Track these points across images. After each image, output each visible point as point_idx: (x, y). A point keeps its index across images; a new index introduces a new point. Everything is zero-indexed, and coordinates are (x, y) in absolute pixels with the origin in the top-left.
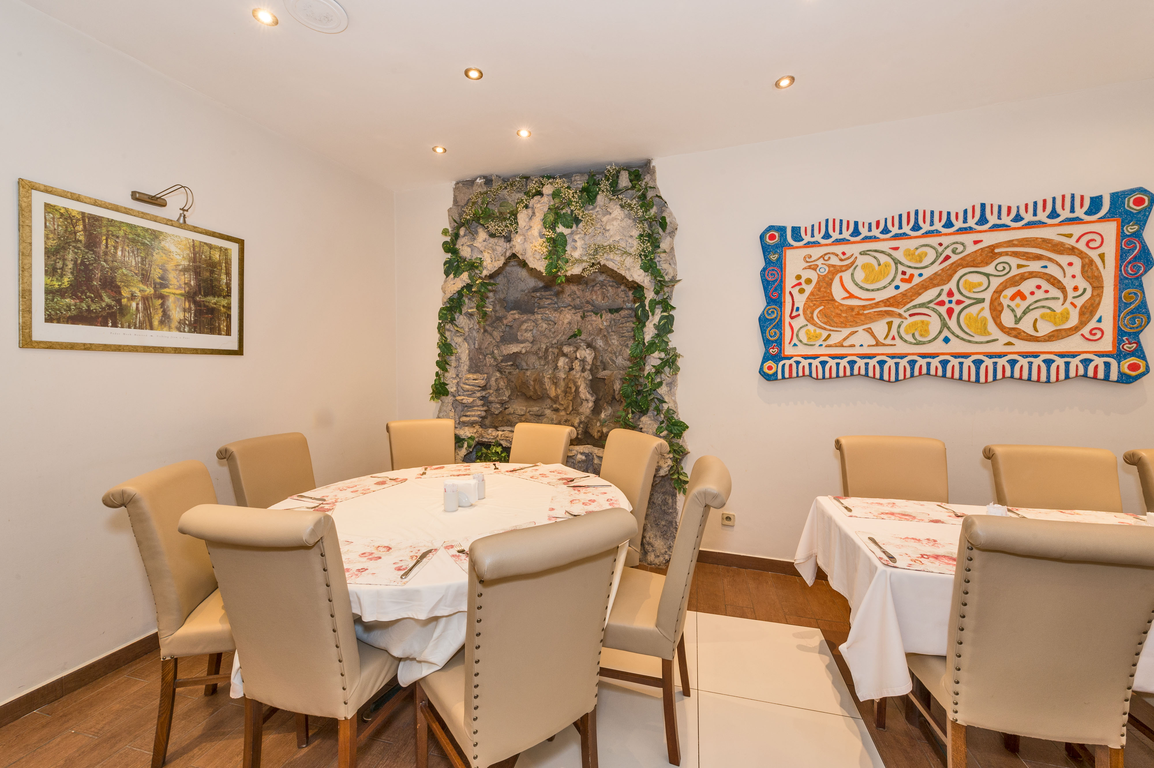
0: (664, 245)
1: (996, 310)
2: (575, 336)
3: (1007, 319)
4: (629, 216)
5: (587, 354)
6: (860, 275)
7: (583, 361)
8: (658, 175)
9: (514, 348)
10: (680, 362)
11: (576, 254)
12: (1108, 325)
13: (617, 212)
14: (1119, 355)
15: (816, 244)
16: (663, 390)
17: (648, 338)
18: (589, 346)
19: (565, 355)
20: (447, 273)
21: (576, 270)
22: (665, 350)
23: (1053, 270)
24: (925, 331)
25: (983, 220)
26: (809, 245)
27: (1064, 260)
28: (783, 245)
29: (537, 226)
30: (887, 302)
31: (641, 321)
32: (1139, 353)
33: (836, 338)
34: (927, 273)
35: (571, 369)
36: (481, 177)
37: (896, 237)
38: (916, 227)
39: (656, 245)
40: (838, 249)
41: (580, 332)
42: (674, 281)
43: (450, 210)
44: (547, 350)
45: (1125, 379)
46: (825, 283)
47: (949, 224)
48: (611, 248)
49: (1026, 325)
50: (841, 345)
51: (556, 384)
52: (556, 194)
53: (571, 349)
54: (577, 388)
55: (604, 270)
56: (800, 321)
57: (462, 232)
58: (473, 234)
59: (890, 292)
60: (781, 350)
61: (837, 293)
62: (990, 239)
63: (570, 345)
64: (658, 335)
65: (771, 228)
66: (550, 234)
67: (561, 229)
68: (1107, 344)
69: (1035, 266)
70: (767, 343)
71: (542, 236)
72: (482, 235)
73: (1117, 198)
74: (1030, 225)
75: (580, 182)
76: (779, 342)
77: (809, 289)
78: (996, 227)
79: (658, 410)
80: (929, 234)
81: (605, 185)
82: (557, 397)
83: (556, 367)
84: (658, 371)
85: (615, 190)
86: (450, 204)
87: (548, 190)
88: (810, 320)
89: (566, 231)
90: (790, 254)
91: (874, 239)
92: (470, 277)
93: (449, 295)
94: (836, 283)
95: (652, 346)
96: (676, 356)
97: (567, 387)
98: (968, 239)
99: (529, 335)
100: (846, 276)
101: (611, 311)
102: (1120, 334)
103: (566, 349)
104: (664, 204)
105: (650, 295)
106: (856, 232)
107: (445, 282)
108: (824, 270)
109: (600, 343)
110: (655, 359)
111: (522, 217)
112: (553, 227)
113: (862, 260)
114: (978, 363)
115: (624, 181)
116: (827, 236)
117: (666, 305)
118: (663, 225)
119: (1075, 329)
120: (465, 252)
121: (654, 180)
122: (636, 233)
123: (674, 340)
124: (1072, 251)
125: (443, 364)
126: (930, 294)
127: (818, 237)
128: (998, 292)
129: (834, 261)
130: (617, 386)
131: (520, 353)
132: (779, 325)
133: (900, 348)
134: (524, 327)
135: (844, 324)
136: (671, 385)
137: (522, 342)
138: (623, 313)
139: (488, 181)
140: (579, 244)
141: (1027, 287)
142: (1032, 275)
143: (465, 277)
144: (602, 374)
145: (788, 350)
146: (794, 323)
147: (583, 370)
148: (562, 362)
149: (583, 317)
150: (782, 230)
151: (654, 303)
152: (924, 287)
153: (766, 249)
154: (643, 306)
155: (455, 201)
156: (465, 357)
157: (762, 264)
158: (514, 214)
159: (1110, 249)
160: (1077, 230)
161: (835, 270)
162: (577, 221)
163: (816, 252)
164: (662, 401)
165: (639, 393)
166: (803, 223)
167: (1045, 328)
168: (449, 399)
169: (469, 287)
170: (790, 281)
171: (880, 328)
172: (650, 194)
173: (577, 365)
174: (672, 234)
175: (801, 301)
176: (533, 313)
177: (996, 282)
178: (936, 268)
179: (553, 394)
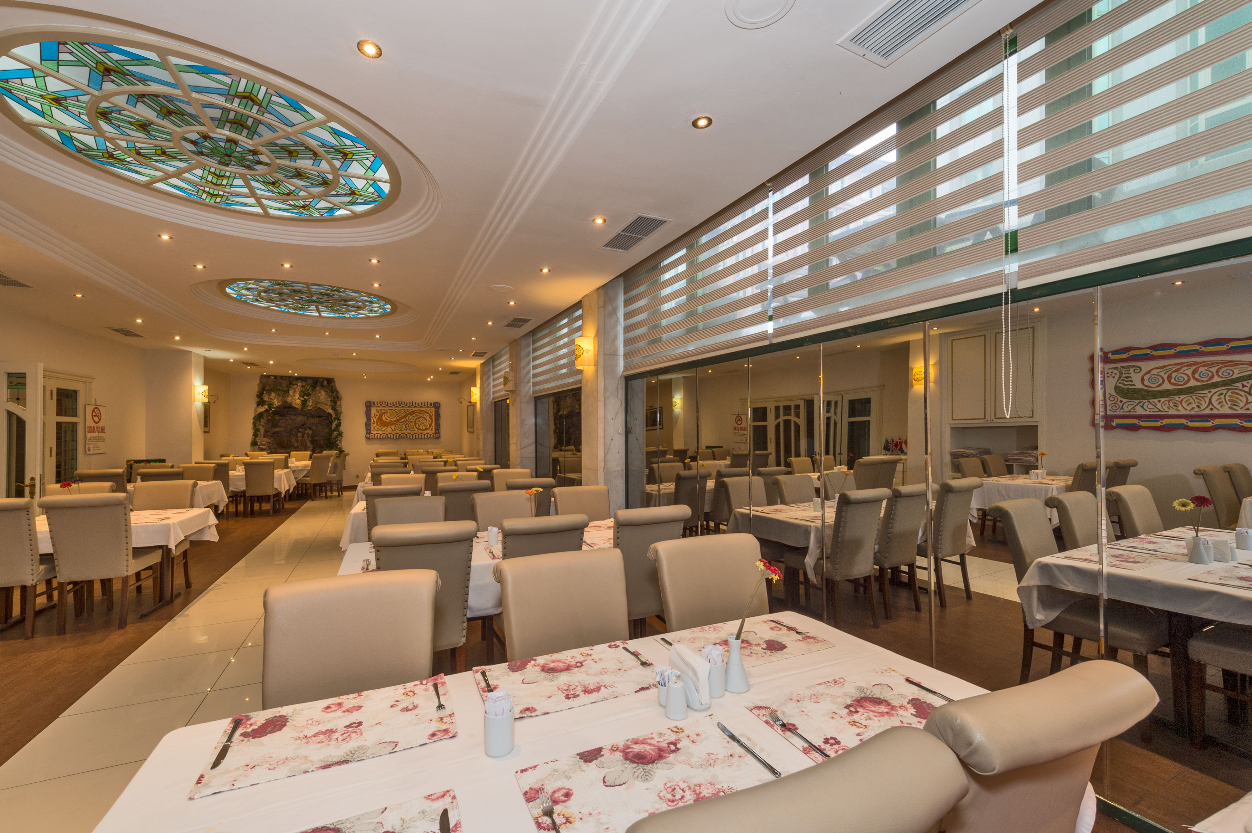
0: (338, 403)
1: (415, 424)
2: (303, 425)
3: (417, 426)
4: (327, 394)
5: (310, 432)
6: (388, 414)
7: (308, 434)
8: (336, 383)
9: (277, 429)
10: (343, 434)
11: (310, 404)
12: (434, 428)
13: (323, 393)
14: (436, 433)
15: (378, 407)
16: (338, 442)
17: (333, 428)
18: (310, 429)
19: (300, 432)
20: (258, 405)
21: (310, 408)
22: (339, 431)
23: (425, 416)
24: (402, 428)
25: (412, 405)
26: (377, 407)
27: (427, 415)
28: (370, 406)
29: (297, 396)
30: (394, 421)
31: (332, 422)
32: (439, 433)
33: (383, 429)
34: (403, 415)
35: (303, 437)
36: (273, 376)
37: (396, 407)
38: (400, 405)
39: (335, 403)
40: (384, 408)
41: (305, 424)
42: (341, 413)
43: (258, 384)
44: (291, 430)
45: (437, 438)
46: (381, 416)
47: (406, 405)
48: (322, 403)
49: (420, 427)
50: (384, 431)
51: (297, 442)
52: (302, 386)
53: (303, 430)
54: (306, 444)
55: (319, 408)
56: (375, 425)
57: (265, 392)
58: (270, 395)
59: (395, 419)
60: (371, 431)
61: (384, 418)
62: (414, 409)
63: (302, 428)
64: (336, 427)
65: (367, 402)
66: (302, 399)
67: (305, 397)
68: (434, 431)
69: (422, 415)
70: (367, 430)
71: (299, 399)
72: (273, 394)
73: (435, 403)
74: (421, 407)
75: (310, 382)
76: (370, 429)
77: (377, 417)
78: (415, 407)
79: (337, 448)
80: (402, 407)
81: (319, 384)
82: (298, 446)
83: (297, 436)
84: (337, 437)
85: (322, 386)
86: (258, 382)
87: (300, 384)
88: (377, 424)
89: (307, 398)
90: (372, 409)
91: (391, 407)
92: (269, 407)
93: (258, 412)
94: (383, 417)
95: (335, 430)
96: (342, 433)
97: (302, 442)
98: (410, 409)
99: (283, 424)
100: (386, 414)
101: (319, 417)
102: (435, 429)
103: (300, 430)
104: (337, 392)
105: (334, 416)
106: (387, 405)
107: (256, 408)
108: (381, 413)
109: (314, 428)
110: (336, 433)
111: (291, 393)
112: (303, 397)
113: (389, 411)
114: (412, 435)
115: (325, 383)
116: (381, 405)
117: (339, 419)
118: (338, 398)
119: (428, 428)
120: (266, 398)
121: (335, 384)
122: (329, 400)
123: (341, 429)
124: (428, 413)
125: (255, 435)
126: (403, 420)
127: (379, 405)
128: (416, 420)
129: (383, 411)
130: (322, 442)
131: (280, 431)
132: (370, 425)
133: (398, 432)
134: (281, 421)
135: (385, 426)
136: (341, 441)
137: (280, 427)
138: (323, 418)
139: (276, 377)
140: (311, 401)
141: (421, 419)
142: (421, 417)
143: (266, 407)
144: (316, 438)
145: (372, 432)
146: (374, 425)
147: (308, 437)
148: (299, 434)
149: (307, 419)
150: (370, 402)
151: (335, 419)
152: (402, 418)
153: (367, 406)
154: (331, 418)
155: (260, 381)
156: (262, 433)
157: (365, 410)
158: (288, 390)
159: (434, 413)
160: (428, 409)
161: (383, 413)
162: (310, 395)
163: (379, 409)
164: (338, 445)
165: (330, 443)
166: (376, 401)
167: (424, 428)
168: (257, 447)
169: (267, 411)
170: (372, 415)
171: (393, 427)
172: (334, 389)
173: (306, 435)
174: (340, 400)
175: (375, 420)
176: (284, 416)
177: (415, 418)
178: (404, 414)
179: (296, 445)
